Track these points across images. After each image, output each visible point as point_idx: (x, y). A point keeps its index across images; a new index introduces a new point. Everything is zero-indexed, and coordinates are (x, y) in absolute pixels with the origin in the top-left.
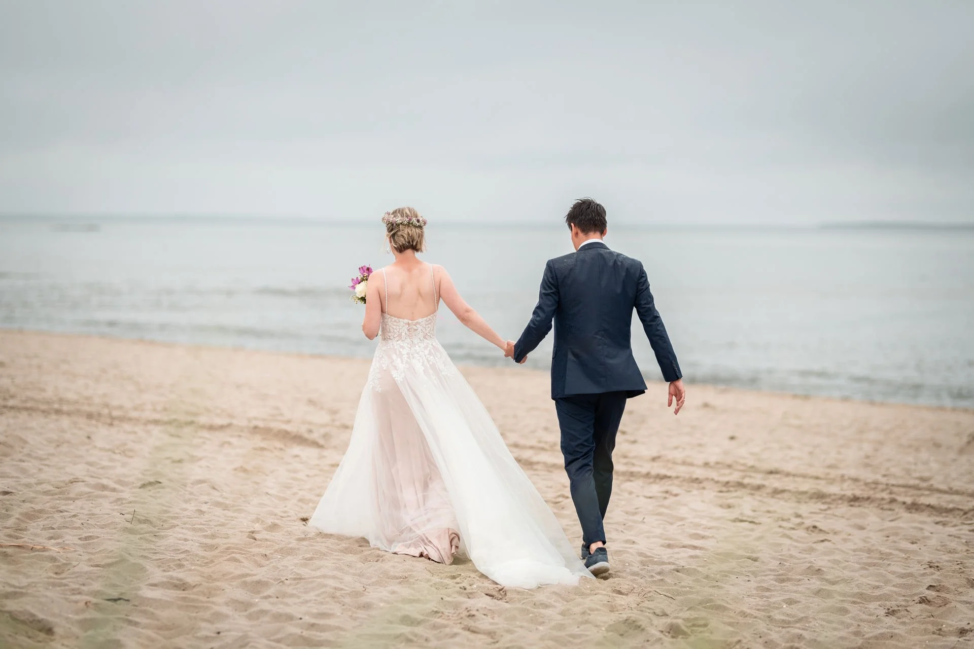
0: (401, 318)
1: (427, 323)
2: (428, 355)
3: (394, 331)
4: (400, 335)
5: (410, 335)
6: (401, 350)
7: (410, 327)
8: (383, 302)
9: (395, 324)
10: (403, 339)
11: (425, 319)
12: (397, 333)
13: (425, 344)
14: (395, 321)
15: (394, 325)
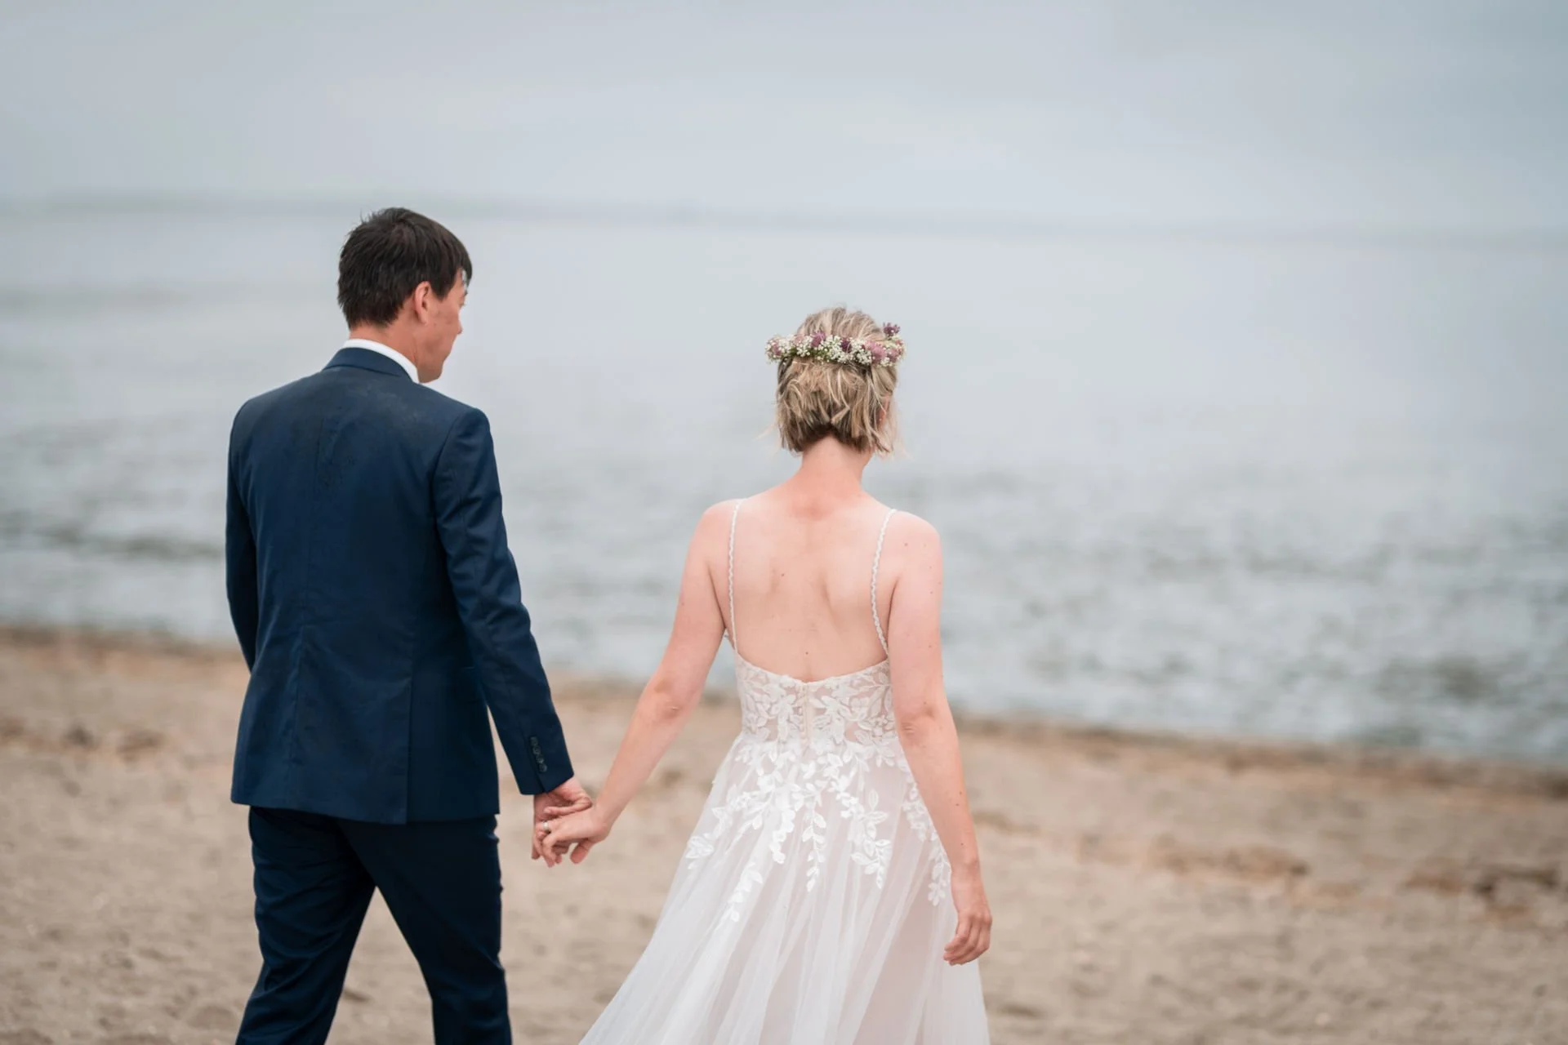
0: (770, 670)
1: (856, 693)
2: (846, 791)
3: (757, 709)
4: (772, 723)
5: (801, 726)
6: (760, 772)
7: (801, 702)
8: (724, 612)
9: (757, 685)
10: (783, 738)
11: (844, 678)
12: (767, 716)
13: (847, 759)
14: (756, 678)
15: (755, 690)
